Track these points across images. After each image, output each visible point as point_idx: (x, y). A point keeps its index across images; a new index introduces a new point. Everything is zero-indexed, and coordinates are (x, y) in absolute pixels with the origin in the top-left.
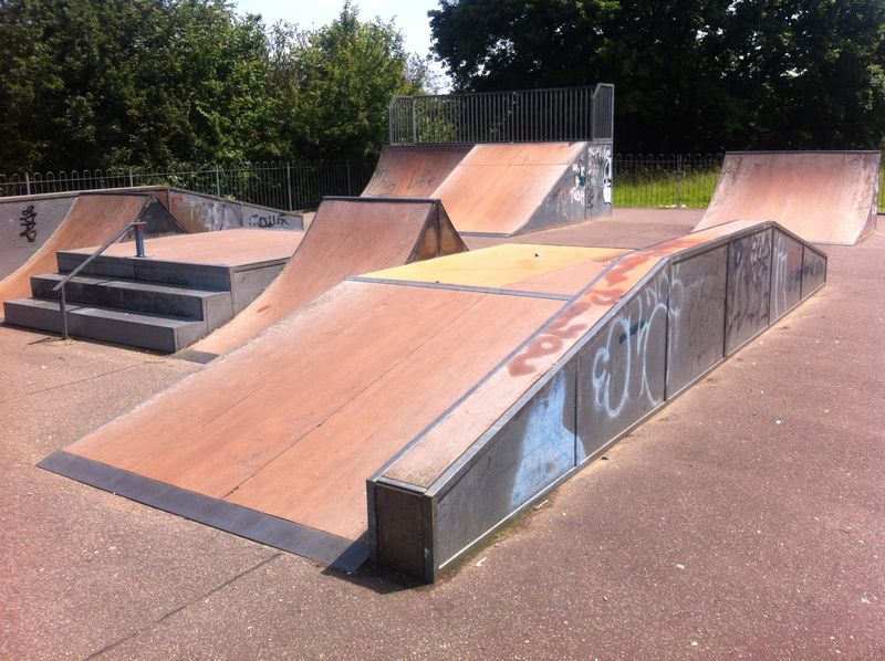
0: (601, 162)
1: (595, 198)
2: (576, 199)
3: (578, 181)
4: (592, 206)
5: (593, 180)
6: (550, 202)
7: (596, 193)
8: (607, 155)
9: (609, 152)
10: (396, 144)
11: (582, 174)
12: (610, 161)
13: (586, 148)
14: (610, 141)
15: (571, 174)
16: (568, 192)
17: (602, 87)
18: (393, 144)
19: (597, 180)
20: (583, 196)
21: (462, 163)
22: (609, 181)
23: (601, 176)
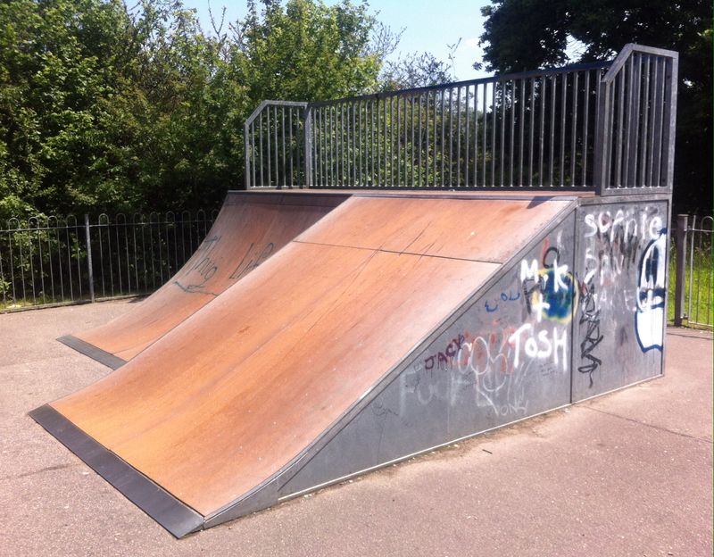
0: (629, 248)
1: (610, 341)
2: (531, 354)
3: (539, 305)
4: (596, 363)
5: (601, 300)
6: (416, 381)
7: (611, 329)
8: (653, 228)
9: (658, 222)
10: (262, 189)
11: (559, 284)
12: (662, 242)
13: (575, 216)
14: (666, 192)
15: (514, 289)
16: (496, 341)
17: (636, 53)
18: (254, 189)
19: (617, 294)
20: (563, 341)
21: (303, 236)
22: (659, 292)
23: (627, 283)
